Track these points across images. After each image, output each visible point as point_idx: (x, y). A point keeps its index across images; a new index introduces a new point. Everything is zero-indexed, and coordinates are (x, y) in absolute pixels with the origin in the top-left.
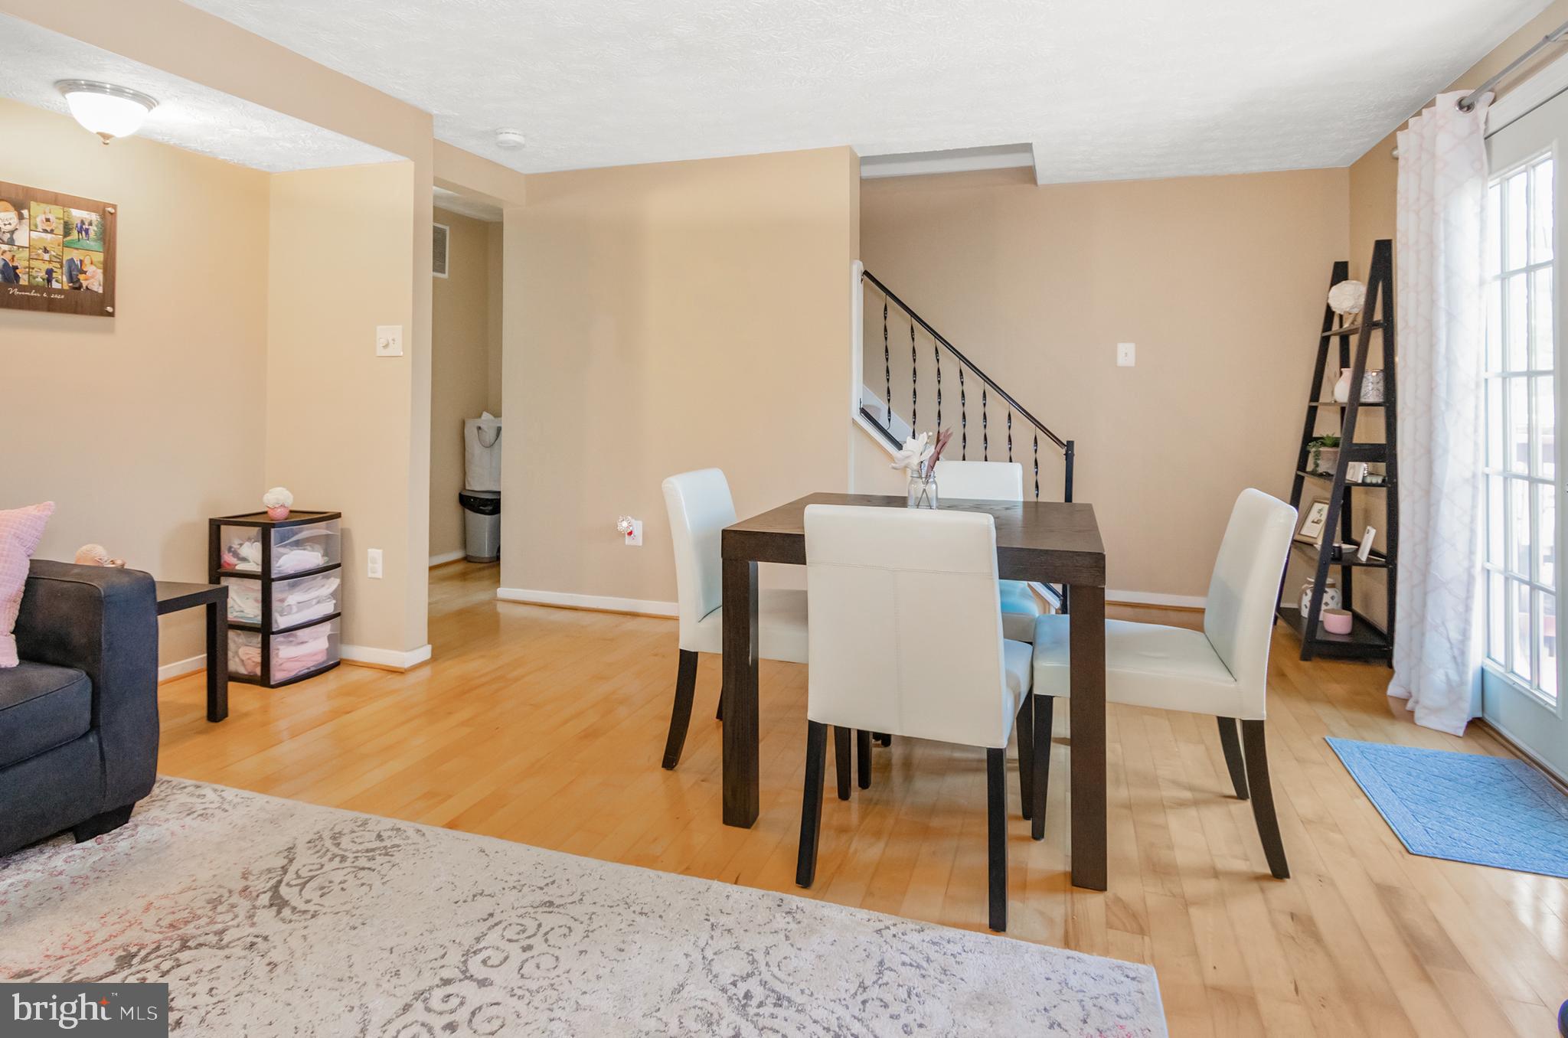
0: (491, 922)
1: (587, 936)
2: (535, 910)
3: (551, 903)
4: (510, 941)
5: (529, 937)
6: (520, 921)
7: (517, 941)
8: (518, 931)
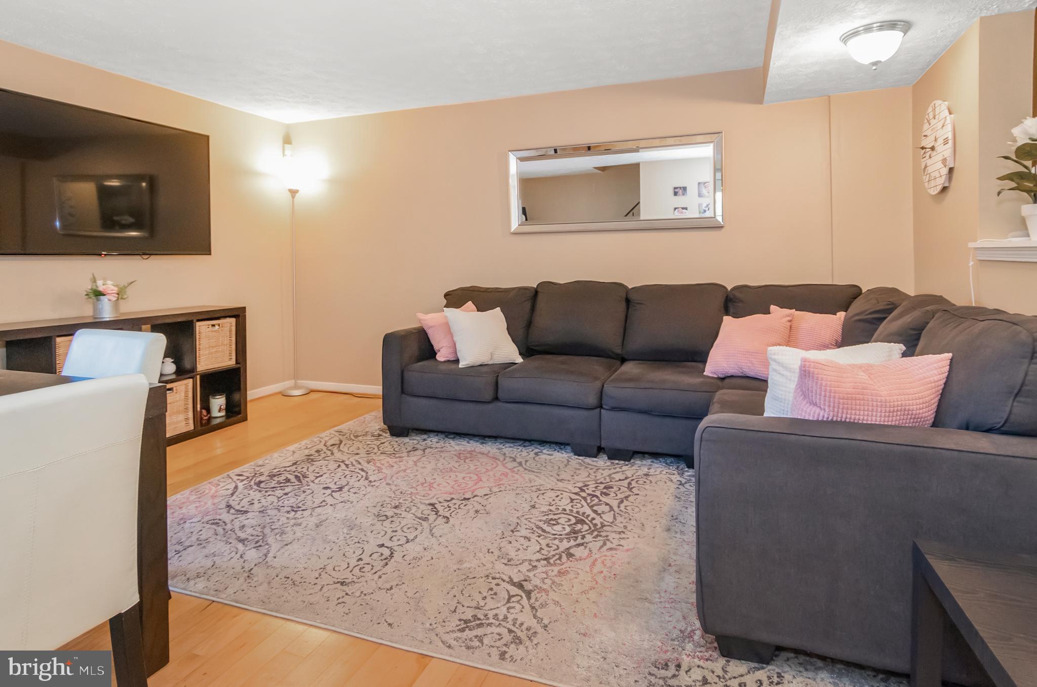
0: (379, 573)
1: (325, 566)
2: (353, 580)
3: (342, 584)
4: (369, 564)
5: (358, 565)
6: (362, 574)
7: (364, 564)
8: (364, 569)
